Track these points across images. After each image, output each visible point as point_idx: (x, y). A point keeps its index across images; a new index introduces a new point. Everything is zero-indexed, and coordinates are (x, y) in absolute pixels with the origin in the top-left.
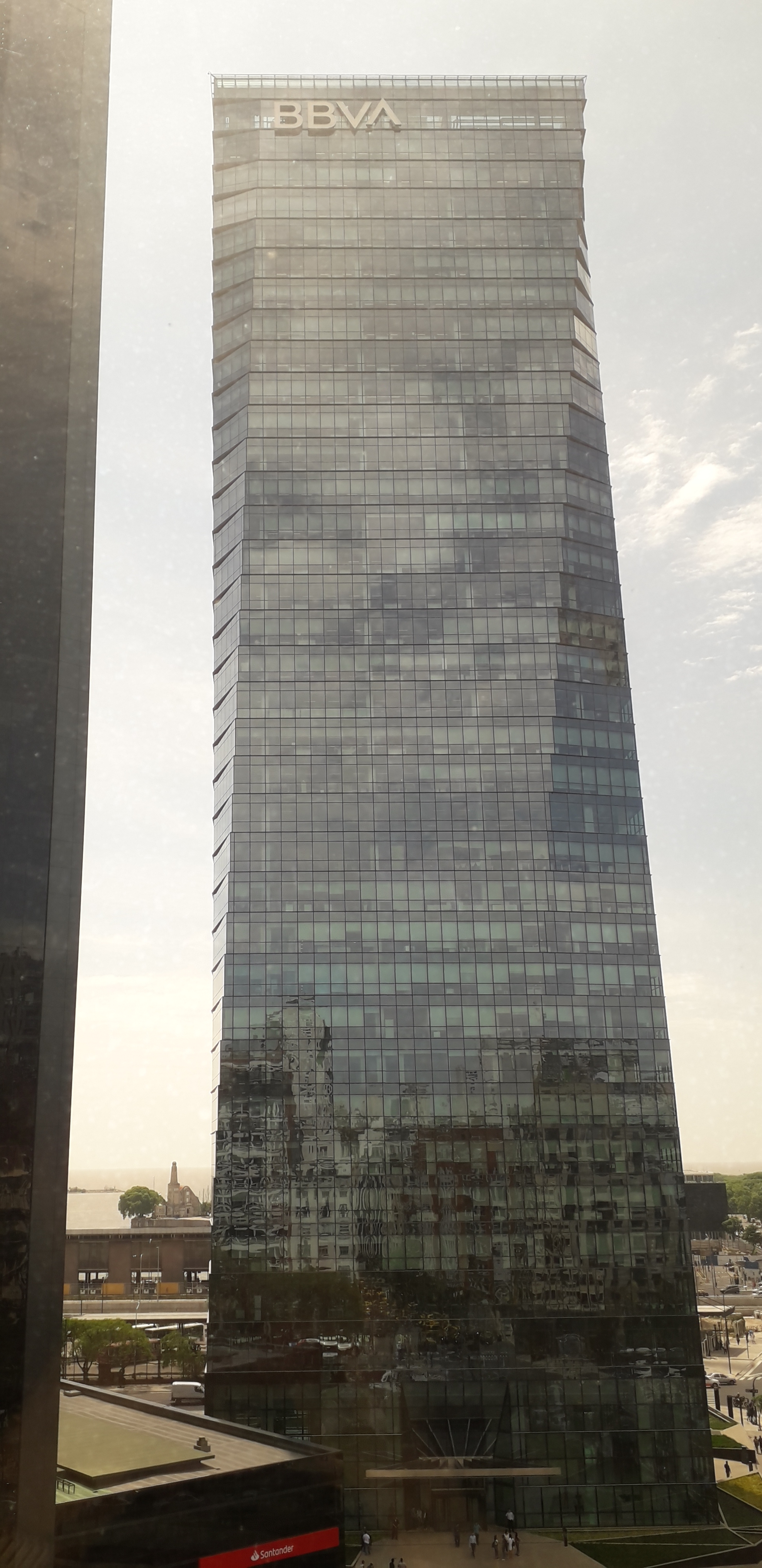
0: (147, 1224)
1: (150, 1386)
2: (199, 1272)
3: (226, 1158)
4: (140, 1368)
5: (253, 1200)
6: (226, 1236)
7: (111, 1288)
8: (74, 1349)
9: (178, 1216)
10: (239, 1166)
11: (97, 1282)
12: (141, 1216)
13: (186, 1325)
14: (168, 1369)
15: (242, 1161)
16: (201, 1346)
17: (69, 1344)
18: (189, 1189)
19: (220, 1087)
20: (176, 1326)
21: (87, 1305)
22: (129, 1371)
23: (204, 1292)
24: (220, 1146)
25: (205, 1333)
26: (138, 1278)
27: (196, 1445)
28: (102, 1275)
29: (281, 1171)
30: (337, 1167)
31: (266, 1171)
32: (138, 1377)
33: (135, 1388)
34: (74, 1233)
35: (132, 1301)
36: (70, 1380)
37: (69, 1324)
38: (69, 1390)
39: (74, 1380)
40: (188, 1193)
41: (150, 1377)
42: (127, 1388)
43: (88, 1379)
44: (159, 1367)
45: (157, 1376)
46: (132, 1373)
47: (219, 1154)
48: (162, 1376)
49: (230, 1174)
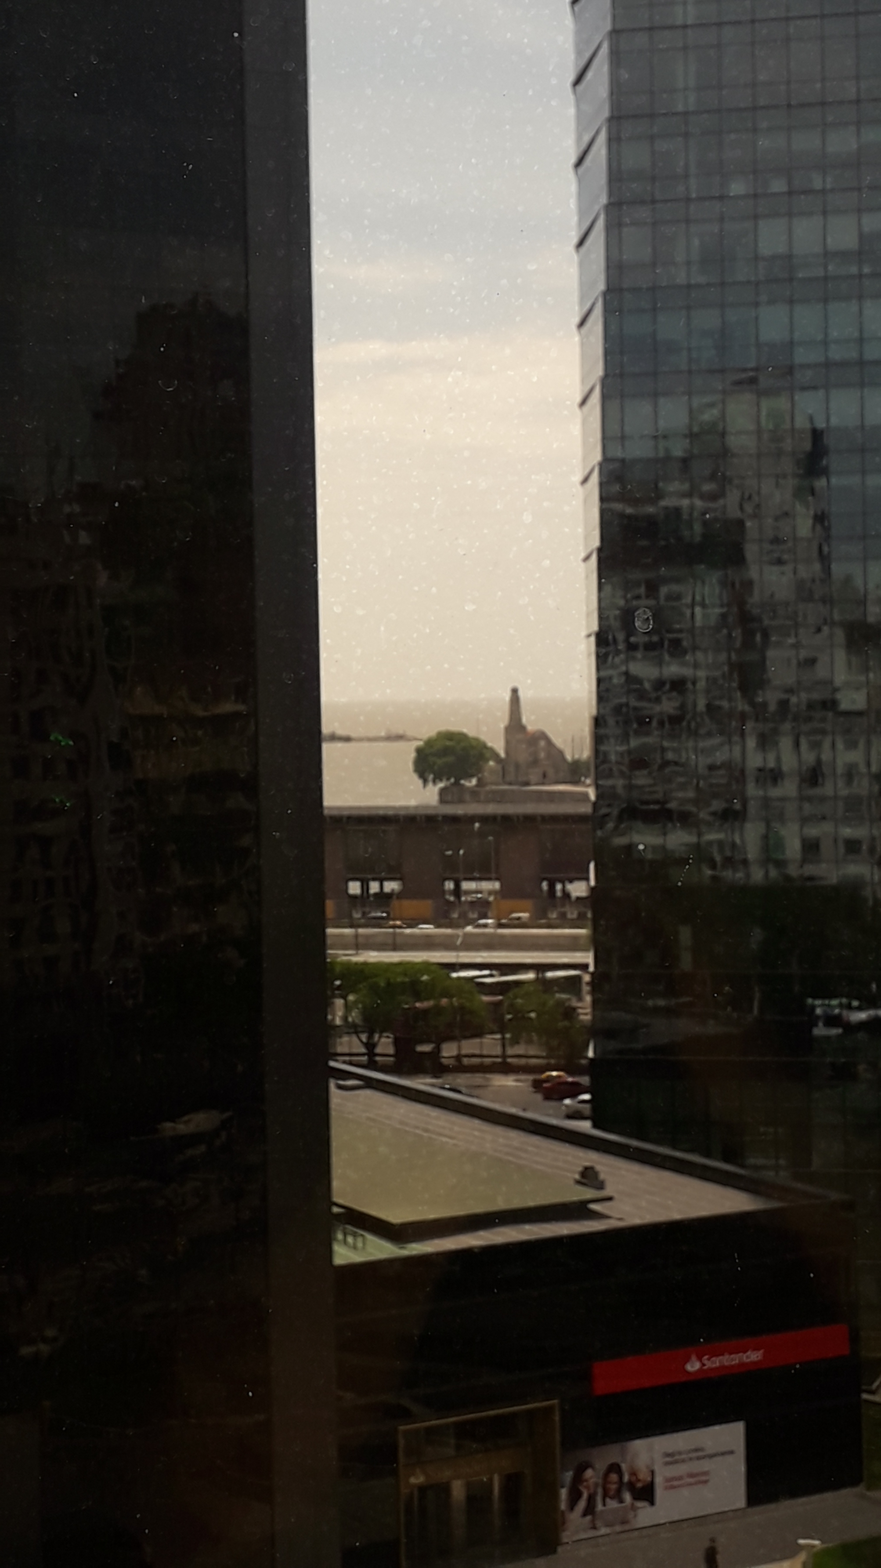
0: (467, 797)
1: (488, 1076)
2: (571, 881)
3: (615, 681)
4: (469, 1046)
5: (670, 756)
6: (620, 819)
7: (410, 906)
8: (348, 1008)
9: (527, 784)
10: (642, 695)
11: (383, 898)
12: (457, 783)
13: (550, 974)
14: (519, 1050)
15: (647, 685)
16: (580, 1011)
17: (339, 1002)
18: (543, 736)
19: (600, 550)
20: (530, 976)
21: (367, 937)
22: (449, 1050)
23: (582, 916)
24: (602, 660)
25: (586, 989)
26: (457, 892)
27: (577, 1177)
28: (391, 886)
29: (725, 704)
30: (839, 696)
31: (695, 705)
32: (466, 1061)
33: (461, 1080)
34: (335, 813)
35: (449, 931)
36: (344, 1062)
37: (338, 969)
38: (344, 1079)
39: (351, 1063)
40: (542, 743)
41: (488, 1061)
42: (449, 1080)
43: (376, 1062)
44: (504, 1046)
45: (499, 1060)
46: (454, 1053)
47: (603, 674)
48: (509, 1060)
49: (624, 710)
